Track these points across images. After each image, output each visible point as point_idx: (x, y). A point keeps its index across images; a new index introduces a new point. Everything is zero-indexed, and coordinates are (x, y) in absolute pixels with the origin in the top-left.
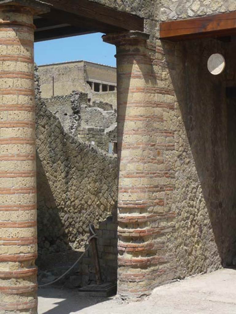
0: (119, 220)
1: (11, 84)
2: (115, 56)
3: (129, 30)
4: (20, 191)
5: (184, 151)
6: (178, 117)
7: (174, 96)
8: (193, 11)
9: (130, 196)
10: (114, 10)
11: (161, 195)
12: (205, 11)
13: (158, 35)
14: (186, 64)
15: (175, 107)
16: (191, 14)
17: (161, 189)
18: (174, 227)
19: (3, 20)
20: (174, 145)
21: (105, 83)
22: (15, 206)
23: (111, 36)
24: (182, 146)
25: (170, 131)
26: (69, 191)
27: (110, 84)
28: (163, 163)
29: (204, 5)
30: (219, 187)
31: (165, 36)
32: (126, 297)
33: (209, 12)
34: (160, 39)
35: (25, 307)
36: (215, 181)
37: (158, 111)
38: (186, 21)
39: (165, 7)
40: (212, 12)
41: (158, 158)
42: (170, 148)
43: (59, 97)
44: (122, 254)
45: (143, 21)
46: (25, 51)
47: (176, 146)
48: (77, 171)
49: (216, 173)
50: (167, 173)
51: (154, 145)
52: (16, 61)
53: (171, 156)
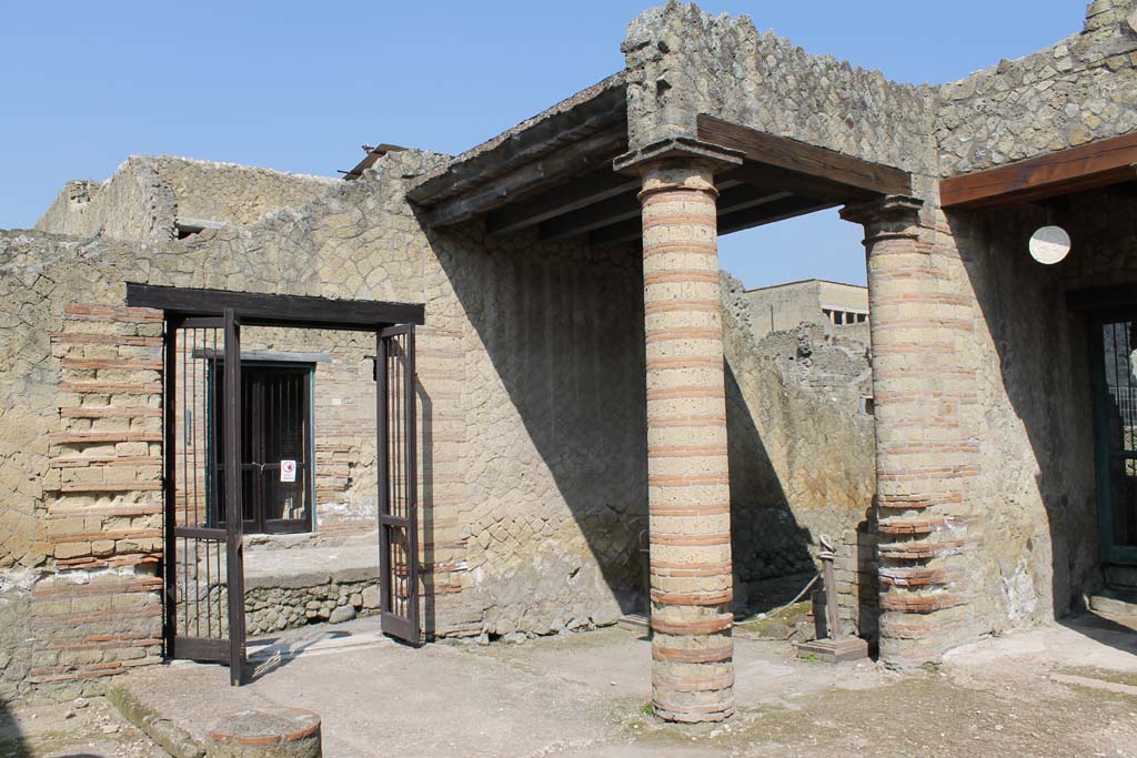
0: (881, 529)
1: (678, 292)
2: (864, 243)
3: (885, 195)
4: (698, 480)
5: (995, 405)
6: (980, 344)
7: (971, 306)
8: (1000, 153)
9: (899, 486)
10: (858, 161)
11: (956, 483)
12: (1025, 150)
13: (938, 202)
14: (992, 250)
15: (976, 327)
16: (997, 158)
17: (955, 472)
18: (982, 540)
19: (662, 181)
20: (975, 395)
21: (849, 311)
22: (690, 507)
23: (853, 208)
24: (992, 395)
25: (967, 370)
26: (795, 479)
27: (857, 311)
28: (957, 426)
29: (1021, 141)
30: (1060, 469)
31: (950, 203)
32: (894, 667)
33: (1032, 152)
34: (942, 208)
35: (711, 686)
36: (1052, 457)
37: (944, 334)
38: (988, 172)
39: (947, 152)
40: (1037, 151)
41: (947, 417)
42: (969, 400)
43: (779, 333)
44: (887, 590)
45: (910, 178)
46: (701, 234)
47: (981, 397)
48: (806, 444)
49: (1054, 444)
50: (964, 445)
51: (940, 395)
52: (686, 251)
53: (972, 415)
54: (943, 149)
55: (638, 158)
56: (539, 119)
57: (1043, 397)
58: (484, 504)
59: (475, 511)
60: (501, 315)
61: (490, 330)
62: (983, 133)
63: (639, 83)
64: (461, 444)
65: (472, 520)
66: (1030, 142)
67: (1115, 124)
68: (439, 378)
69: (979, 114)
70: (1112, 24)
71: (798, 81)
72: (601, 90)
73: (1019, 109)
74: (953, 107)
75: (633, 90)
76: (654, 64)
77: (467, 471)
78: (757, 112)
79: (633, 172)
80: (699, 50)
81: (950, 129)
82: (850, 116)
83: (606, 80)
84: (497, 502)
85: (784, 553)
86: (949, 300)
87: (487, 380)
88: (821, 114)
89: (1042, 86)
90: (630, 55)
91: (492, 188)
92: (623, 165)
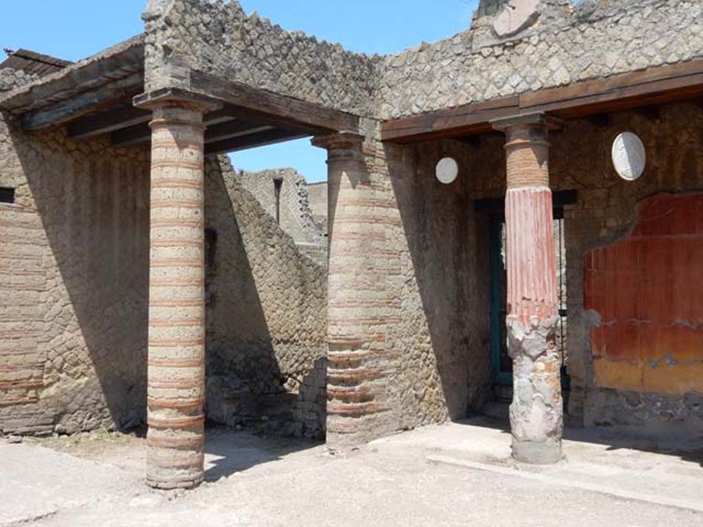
0: (329, 359)
1: (171, 195)
2: (326, 162)
4: (180, 323)
8: (418, 106)
9: (340, 329)
11: (381, 328)
12: (432, 106)
13: (379, 137)
16: (416, 110)
17: (382, 321)
18: (400, 366)
20: (399, 269)
22: (173, 341)
23: (319, 138)
25: (394, 252)
28: (384, 290)
29: (430, 100)
30: (464, 319)
31: (387, 138)
33: (436, 107)
34: (382, 141)
35: (184, 463)
36: (458, 312)
37: (378, 227)
38: (410, 119)
39: (387, 103)
40: (439, 107)
41: (377, 284)
42: (395, 272)
44: (330, 400)
45: (358, 120)
46: (189, 155)
47: (404, 270)
48: (315, 298)
49: (459, 303)
50: (389, 303)
51: (372, 268)
52: (178, 166)
53: (395, 282)
54: (385, 100)
55: (149, 98)
56: (91, 60)
57: (453, 271)
58: (59, 337)
59: (52, 342)
60: (78, 199)
61: (69, 210)
62: (409, 92)
63: (153, 44)
64: (42, 293)
65: (48, 348)
66: (434, 100)
67: (483, 93)
68: (25, 243)
69: (407, 79)
70: (486, 25)
71: (274, 50)
72: (130, 45)
73: (430, 78)
74: (392, 72)
75: (149, 49)
76: (162, 32)
77: (46, 313)
78: (240, 70)
79: (148, 107)
80: (196, 25)
81: (390, 87)
82: (314, 76)
83: (133, 39)
84: (70, 335)
85: (295, 375)
86: (382, 204)
87: (64, 246)
88: (290, 73)
89: (445, 63)
90: (148, 23)
91: (64, 105)
92: (141, 102)
